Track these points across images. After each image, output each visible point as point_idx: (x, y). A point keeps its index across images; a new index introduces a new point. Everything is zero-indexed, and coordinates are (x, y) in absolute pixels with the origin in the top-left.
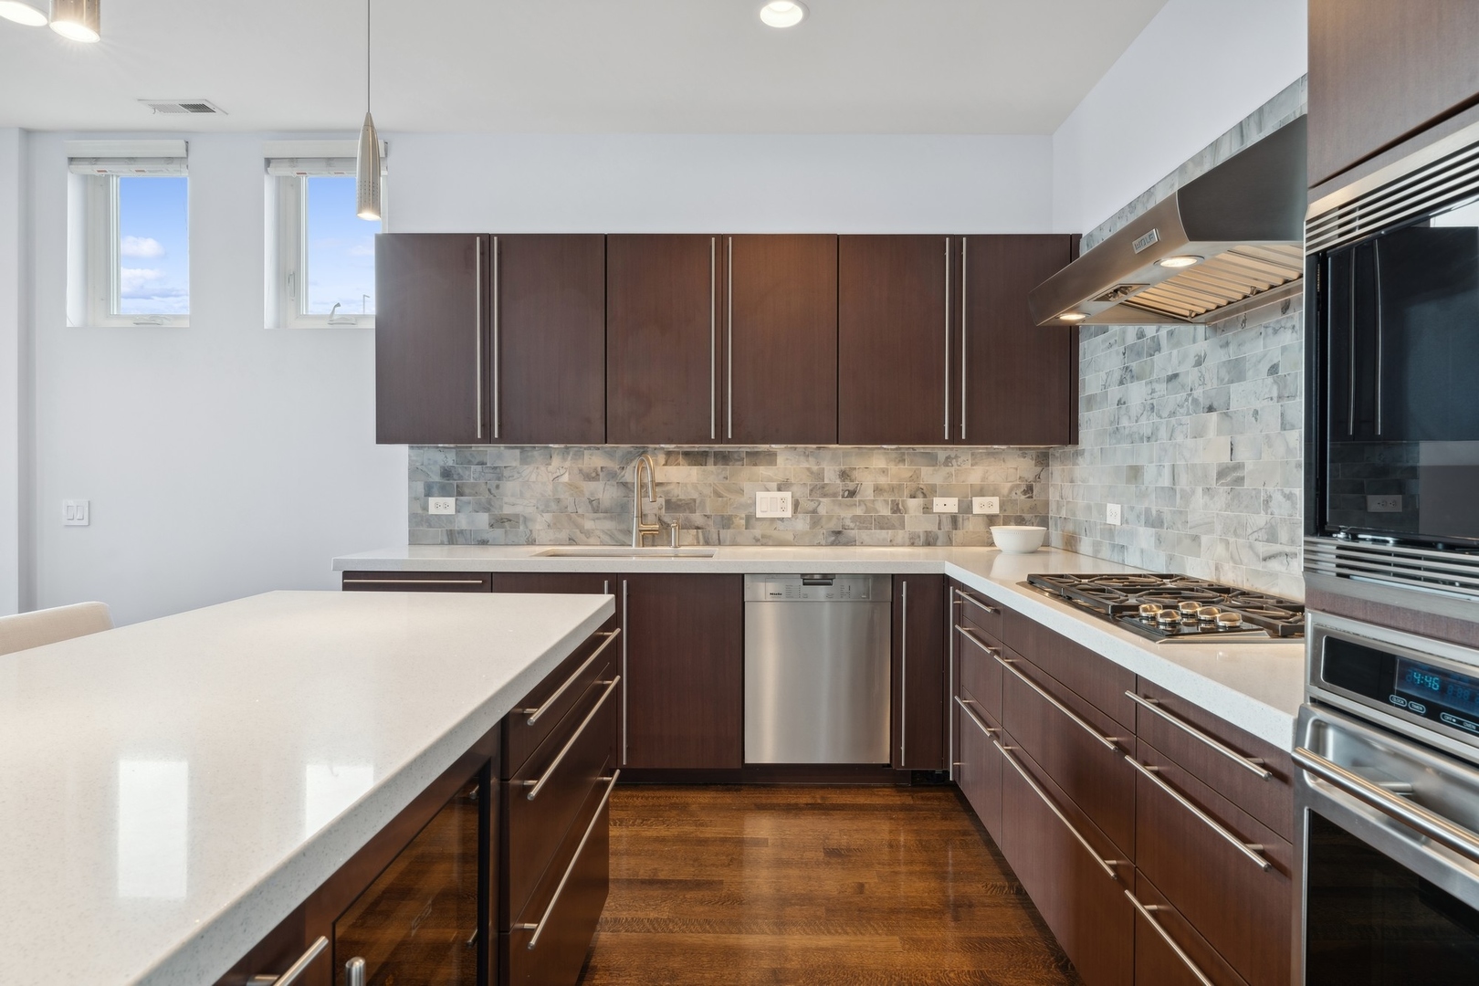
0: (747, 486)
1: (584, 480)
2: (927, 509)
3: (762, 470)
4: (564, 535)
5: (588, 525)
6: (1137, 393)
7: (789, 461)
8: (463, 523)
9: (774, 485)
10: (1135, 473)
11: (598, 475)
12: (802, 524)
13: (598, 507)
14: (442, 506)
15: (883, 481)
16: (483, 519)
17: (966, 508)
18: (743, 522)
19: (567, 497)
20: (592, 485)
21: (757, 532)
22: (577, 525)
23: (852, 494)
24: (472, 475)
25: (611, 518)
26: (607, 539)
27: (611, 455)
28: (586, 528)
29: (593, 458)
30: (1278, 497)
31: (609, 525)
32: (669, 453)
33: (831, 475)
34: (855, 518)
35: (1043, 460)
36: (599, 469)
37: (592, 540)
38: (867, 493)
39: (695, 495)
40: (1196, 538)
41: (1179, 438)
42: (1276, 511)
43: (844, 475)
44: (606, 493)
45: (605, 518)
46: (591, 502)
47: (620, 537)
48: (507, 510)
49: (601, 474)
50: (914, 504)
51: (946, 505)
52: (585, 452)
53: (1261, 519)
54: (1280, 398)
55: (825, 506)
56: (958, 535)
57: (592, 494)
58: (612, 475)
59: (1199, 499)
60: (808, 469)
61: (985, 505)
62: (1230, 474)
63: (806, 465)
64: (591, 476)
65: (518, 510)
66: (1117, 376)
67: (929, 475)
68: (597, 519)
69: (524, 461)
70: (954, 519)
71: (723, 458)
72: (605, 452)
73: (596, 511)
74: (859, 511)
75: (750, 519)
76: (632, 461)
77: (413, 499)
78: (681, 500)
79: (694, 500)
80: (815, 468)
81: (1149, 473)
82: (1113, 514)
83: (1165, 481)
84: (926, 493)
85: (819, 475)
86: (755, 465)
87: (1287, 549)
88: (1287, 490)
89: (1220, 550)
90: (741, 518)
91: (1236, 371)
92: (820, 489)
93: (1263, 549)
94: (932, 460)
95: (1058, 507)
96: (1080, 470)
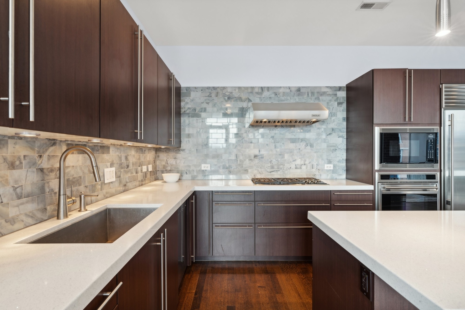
0: (101, 165)
1: (9, 168)
2: (142, 171)
3: (106, 156)
5: (12, 212)
7: (114, 149)
9: (109, 164)
11: (21, 163)
12: (117, 183)
13: (21, 193)
17: (148, 169)
18: (100, 187)
20: (16, 173)
21: (104, 191)
23: (128, 166)
25: (33, 201)
26: (30, 221)
27: (31, 144)
28: (11, 216)
29: (17, 147)
30: (274, 160)
31: (31, 207)
33: (123, 159)
34: (129, 177)
35: (156, 152)
36: (22, 157)
37: (17, 226)
38: (131, 166)
39: (81, 174)
41: (239, 148)
42: (273, 163)
43: (126, 158)
44: (28, 180)
45: (27, 202)
46: (15, 189)
47: (39, 215)
49: (24, 162)
50: (139, 169)
51: (145, 169)
52: (10, 141)
53: (269, 165)
54: (274, 142)
55: (122, 174)
56: (146, 180)
57: (16, 182)
58: (33, 164)
59: (247, 162)
60: (118, 155)
62: (259, 156)
63: (117, 154)
67: (142, 157)
68: (22, 204)
70: (146, 174)
72: (27, 141)
73: (19, 197)
74: (129, 174)
75: (103, 184)
76: (46, 150)
78: (74, 178)
79: (80, 177)
80: (120, 155)
83: (233, 158)
84: (142, 165)
85: (121, 159)
86: (103, 153)
87: (277, 170)
88: (277, 159)
90: (99, 185)
92: (121, 165)
95: (164, 167)
96: (180, 155)
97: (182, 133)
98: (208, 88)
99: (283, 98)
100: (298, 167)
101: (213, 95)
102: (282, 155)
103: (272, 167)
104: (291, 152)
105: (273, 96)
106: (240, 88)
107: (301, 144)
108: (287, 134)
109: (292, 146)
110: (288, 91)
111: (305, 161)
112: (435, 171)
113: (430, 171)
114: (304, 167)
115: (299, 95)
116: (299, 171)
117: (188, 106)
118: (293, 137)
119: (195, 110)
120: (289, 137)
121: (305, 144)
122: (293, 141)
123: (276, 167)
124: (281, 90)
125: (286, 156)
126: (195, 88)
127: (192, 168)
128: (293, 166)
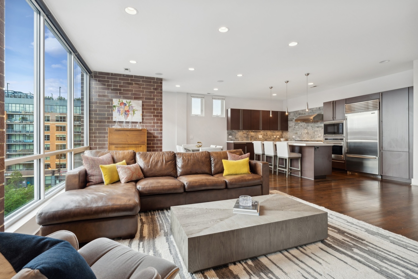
0: (258, 135)
2: (273, 137)
4: (242, 140)
5: (244, 139)
6: (297, 127)
7: (262, 132)
8: (232, 139)
9: (261, 135)
10: (297, 133)
12: (263, 139)
14: (230, 137)
15: (270, 134)
16: (234, 138)
17: (276, 137)
19: (242, 136)
21: (259, 139)
22: (243, 139)
23: (267, 135)
24: (233, 133)
27: (246, 131)
30: (312, 134)
31: (246, 139)
32: (251, 131)
33: (265, 134)
34: (267, 138)
35: (282, 132)
38: (268, 135)
40: (304, 138)
41: (302, 130)
43: (266, 134)
44: (245, 135)
48: (236, 137)
50: (272, 136)
51: (275, 137)
52: (244, 131)
53: (311, 136)
55: (265, 137)
56: (276, 140)
58: (246, 134)
59: (304, 135)
61: (278, 137)
62: (308, 133)
64: (244, 134)
65: (237, 137)
66: (294, 125)
67: (274, 134)
69: (238, 132)
70: (275, 138)
71: (256, 132)
73: (244, 137)
74: (268, 137)
75: (259, 138)
76: (248, 132)
77: (227, 136)
79: (253, 136)
81: (298, 133)
82: (294, 137)
83: (301, 134)
84: (273, 135)
85: (264, 134)
86: (259, 132)
89: (307, 138)
91: (308, 126)
92: (264, 135)
93: (311, 138)
94: (274, 132)
95: (285, 137)
96: (288, 133)
97: (288, 126)
98: (294, 111)
99: (314, 112)
100: (319, 137)
101: (296, 114)
102: (314, 133)
103: (311, 137)
104: (317, 131)
105: (312, 111)
106: (302, 110)
107: (320, 128)
108: (316, 125)
109: (317, 129)
110: (316, 109)
111: (322, 134)
112: (344, 137)
113: (342, 137)
114: (321, 137)
115: (319, 110)
116: (320, 138)
117: (290, 118)
118: (318, 126)
119: (291, 119)
120: (317, 126)
121: (321, 128)
122: (318, 127)
123: (312, 137)
124: (314, 109)
125: (316, 133)
126: (291, 112)
127: (291, 137)
128: (318, 137)
